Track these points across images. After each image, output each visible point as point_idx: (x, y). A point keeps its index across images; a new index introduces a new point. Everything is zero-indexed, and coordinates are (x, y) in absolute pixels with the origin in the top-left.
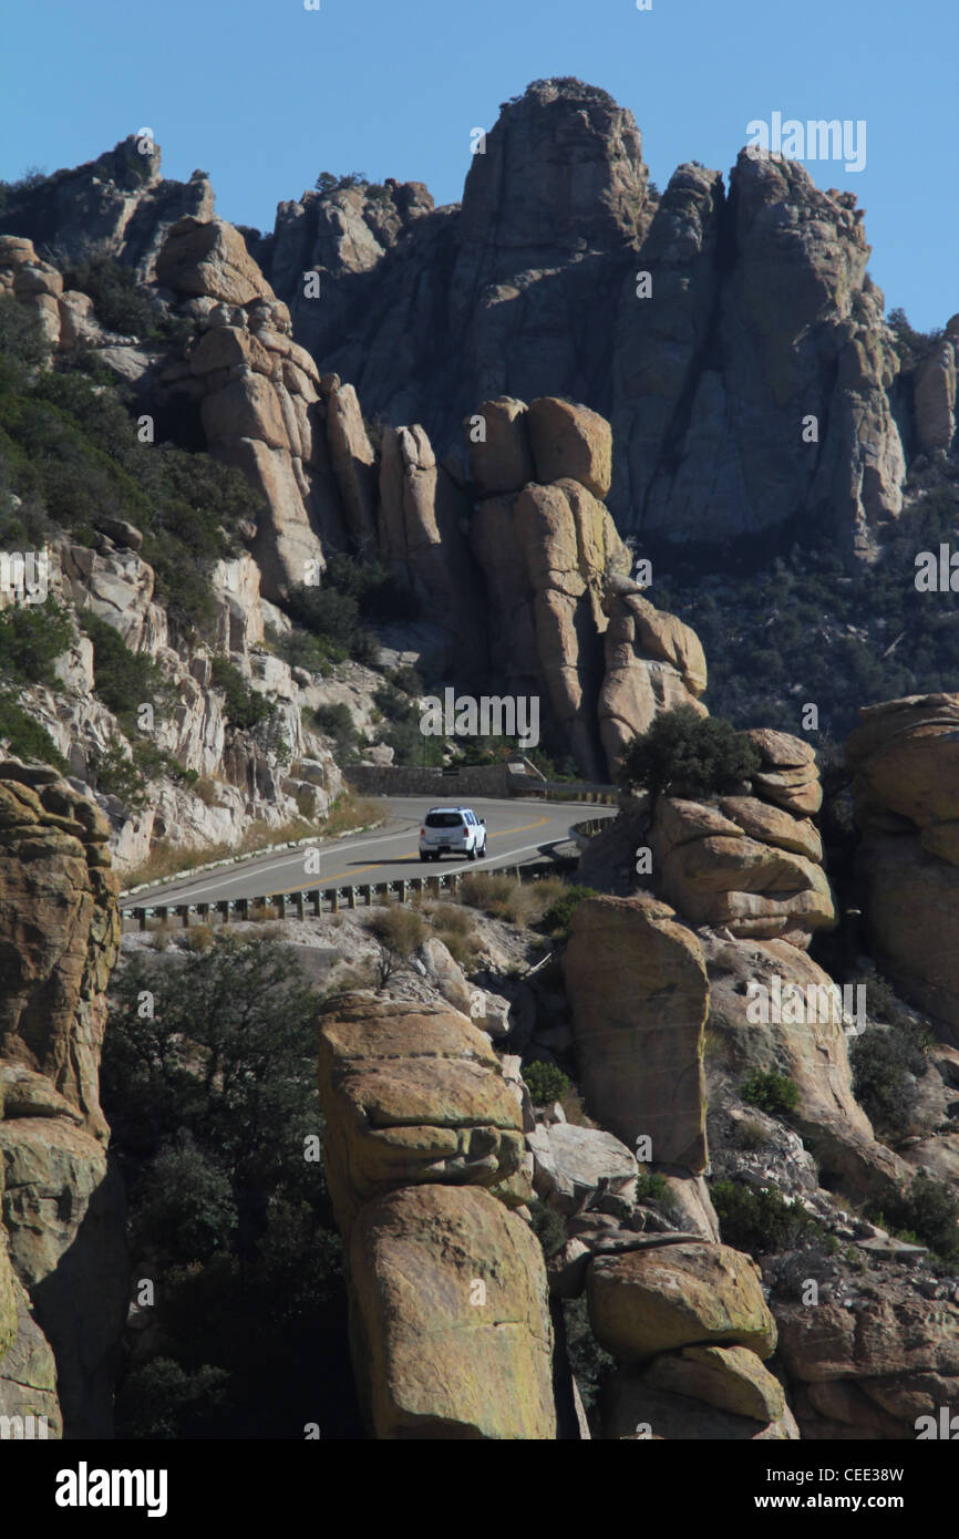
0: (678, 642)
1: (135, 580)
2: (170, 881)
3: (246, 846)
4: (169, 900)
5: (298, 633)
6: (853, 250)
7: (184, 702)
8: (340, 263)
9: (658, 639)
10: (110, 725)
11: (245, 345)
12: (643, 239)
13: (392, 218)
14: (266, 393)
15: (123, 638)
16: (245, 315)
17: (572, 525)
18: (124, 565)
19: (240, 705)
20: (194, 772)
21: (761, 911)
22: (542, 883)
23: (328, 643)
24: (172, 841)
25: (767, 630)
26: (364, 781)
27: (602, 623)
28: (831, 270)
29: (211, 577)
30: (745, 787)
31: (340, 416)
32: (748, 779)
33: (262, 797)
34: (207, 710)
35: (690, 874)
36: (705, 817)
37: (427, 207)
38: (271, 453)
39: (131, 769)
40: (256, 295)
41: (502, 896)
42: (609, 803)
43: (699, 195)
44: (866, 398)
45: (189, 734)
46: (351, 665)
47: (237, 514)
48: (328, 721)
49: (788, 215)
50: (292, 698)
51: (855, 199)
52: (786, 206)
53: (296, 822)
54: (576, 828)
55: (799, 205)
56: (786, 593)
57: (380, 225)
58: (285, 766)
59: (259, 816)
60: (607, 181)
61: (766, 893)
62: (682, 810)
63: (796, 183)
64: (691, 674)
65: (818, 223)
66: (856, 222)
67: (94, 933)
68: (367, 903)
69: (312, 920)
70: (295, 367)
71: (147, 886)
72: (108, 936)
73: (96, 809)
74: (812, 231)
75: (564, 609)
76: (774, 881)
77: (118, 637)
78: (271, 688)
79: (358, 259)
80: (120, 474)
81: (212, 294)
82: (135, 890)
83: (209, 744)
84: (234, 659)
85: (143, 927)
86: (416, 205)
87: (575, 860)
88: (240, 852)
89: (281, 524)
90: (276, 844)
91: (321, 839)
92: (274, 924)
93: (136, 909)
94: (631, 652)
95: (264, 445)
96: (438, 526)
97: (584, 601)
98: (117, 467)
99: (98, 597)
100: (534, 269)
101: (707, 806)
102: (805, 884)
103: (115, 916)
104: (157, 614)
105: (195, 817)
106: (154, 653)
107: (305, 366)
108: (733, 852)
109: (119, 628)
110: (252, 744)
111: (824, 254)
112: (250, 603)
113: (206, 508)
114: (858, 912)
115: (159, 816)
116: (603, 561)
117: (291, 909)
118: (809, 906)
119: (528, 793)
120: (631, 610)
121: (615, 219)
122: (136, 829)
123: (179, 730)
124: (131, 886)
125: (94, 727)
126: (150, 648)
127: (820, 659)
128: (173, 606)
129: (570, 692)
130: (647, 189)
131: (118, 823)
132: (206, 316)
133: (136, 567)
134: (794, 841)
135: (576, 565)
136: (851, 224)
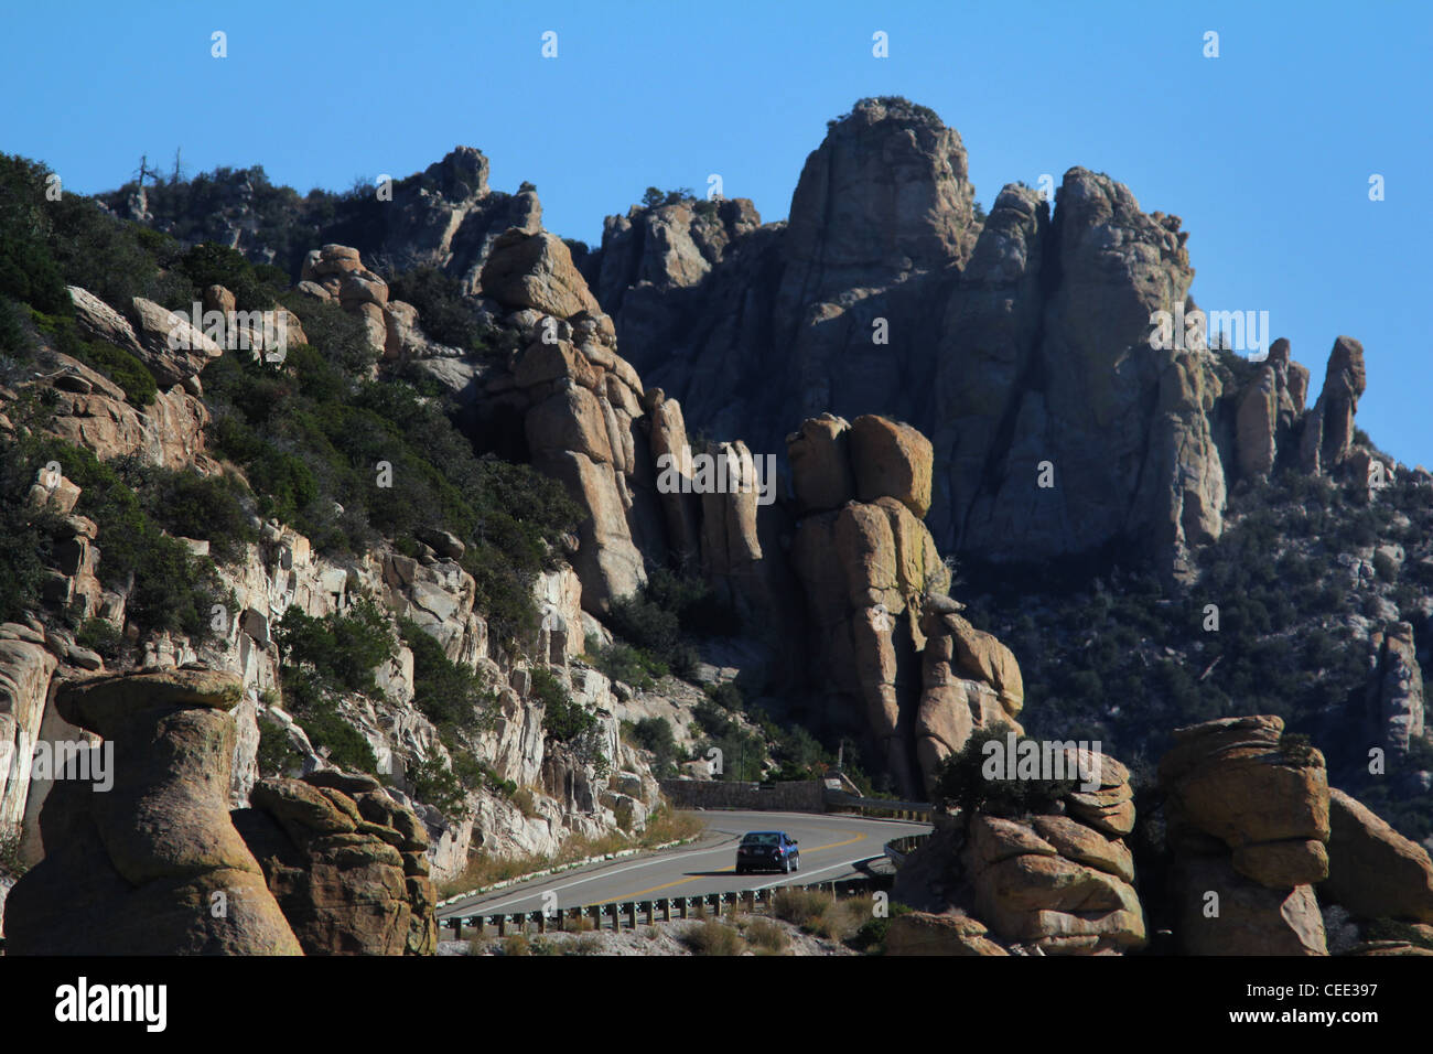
0: (995, 662)
1: (457, 590)
2: (486, 891)
3: (561, 858)
4: (486, 910)
5: (619, 647)
6: (1176, 273)
7: (503, 713)
8: (666, 277)
9: (976, 659)
10: (429, 735)
11: (569, 358)
12: (968, 258)
13: (719, 233)
14: (590, 407)
15: (444, 648)
16: (570, 328)
17: (892, 544)
18: (446, 575)
19: (561, 717)
20: (512, 784)
21: (1073, 930)
22: (857, 899)
23: (648, 658)
24: (489, 852)
25: (1086, 651)
26: (683, 794)
27: (920, 641)
28: (1154, 293)
29: (532, 589)
30: (1058, 807)
31: (664, 430)
32: (1061, 799)
33: (579, 810)
34: (527, 722)
35: (1002, 892)
36: (1018, 836)
37: (754, 224)
38: (595, 467)
39: (450, 779)
40: (581, 308)
41: (817, 911)
42: (924, 821)
43: (1024, 216)
44: (1187, 421)
45: (509, 745)
46: (672, 680)
47: (558, 526)
48: (648, 735)
49: (1111, 238)
50: (611, 711)
51: (1179, 222)
52: (1110, 229)
53: (614, 834)
54: (892, 845)
55: (1124, 228)
56: (1105, 615)
57: (707, 240)
58: (604, 778)
59: (576, 828)
60: (933, 201)
61: (1078, 913)
62: (996, 828)
63: (1121, 205)
64: (1008, 694)
65: (1142, 245)
66: (1180, 245)
67: (411, 942)
68: (683, 915)
69: (628, 932)
70: (620, 381)
71: (464, 895)
72: (425, 945)
73: (414, 818)
74: (1136, 254)
75: (881, 623)
76: (1086, 900)
77: (439, 648)
78: (591, 701)
79: (685, 274)
80: (442, 483)
81: (538, 307)
82: (452, 900)
83: (527, 756)
84: (555, 672)
85: (458, 936)
86: (743, 222)
87: (891, 877)
88: (556, 863)
89: (603, 538)
90: (593, 855)
91: (637, 851)
92: (590, 935)
93: (452, 919)
94: (948, 670)
95: (587, 458)
96: (760, 542)
97: (902, 621)
98: (439, 476)
99: (419, 608)
100: (859, 287)
101: (1021, 824)
102: (1116, 903)
103: (432, 925)
104: (477, 624)
105: (513, 829)
106: (474, 663)
107: (629, 380)
108: (1046, 871)
109: (440, 638)
110: (570, 756)
111: (1148, 276)
112: (571, 615)
113: (528, 520)
114: (1170, 932)
115: (477, 826)
116: (921, 579)
117: (606, 920)
118: (1120, 926)
119: (845, 809)
120: (950, 629)
121: (939, 239)
122: (454, 839)
123: (499, 741)
124: (448, 897)
125: (414, 738)
126: (470, 659)
127: (1137, 681)
128: (493, 618)
129: (887, 708)
130: (973, 209)
131: (436, 833)
132: (530, 328)
133: (457, 577)
134: (1106, 860)
135: (896, 583)
136: (1175, 246)
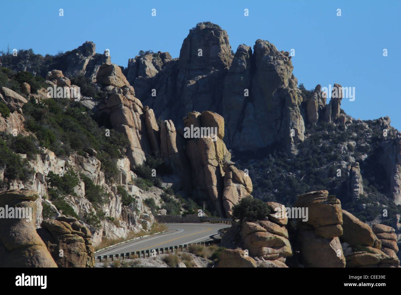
0: (244, 178)
1: (95, 165)
2: (107, 248)
3: (128, 238)
4: (108, 254)
5: (139, 178)
6: (288, 68)
7: (110, 198)
8: (147, 75)
9: (239, 178)
10: (90, 205)
11: (122, 99)
12: (230, 66)
13: (160, 62)
14: (128, 112)
15: (92, 181)
16: (122, 90)
17: (214, 147)
18: (92, 161)
19: (126, 199)
20: (113, 218)
21: (272, 252)
22: (211, 246)
23: (147, 181)
24: (108, 237)
25: (268, 174)
26: (160, 219)
27: (223, 174)
28: (282, 73)
29: (116, 163)
30: (266, 218)
31: (149, 118)
32: (267, 216)
33: (132, 224)
34: (116, 201)
35: (252, 243)
36: (255, 227)
37: (170, 59)
38: (130, 129)
39: (96, 218)
40: (124, 85)
41: (200, 250)
42: (228, 224)
43: (245, 53)
44: (293, 109)
45: (112, 207)
46: (154, 187)
47: (123, 146)
48: (149, 203)
49: (270, 59)
50: (140, 197)
51: (289, 53)
52: (269, 56)
53: (142, 231)
54: (220, 231)
55: (273, 56)
56: (272, 164)
57: (157, 64)
58: (138, 215)
59: (131, 230)
60: (220, 50)
61: (273, 247)
62: (249, 225)
63: (272, 49)
64: (248, 187)
65: (279, 60)
66: (289, 60)
67: (88, 263)
68: (163, 253)
69: (147, 258)
70: (136, 105)
71: (101, 250)
72: (91, 264)
73: (87, 229)
74: (277, 63)
75: (212, 170)
76: (275, 244)
77: (91, 181)
78: (134, 194)
79: (151, 74)
80: (90, 135)
81: (112, 85)
82: (98, 251)
83: (117, 210)
84: (124, 186)
85: (100, 261)
86: (167, 59)
87: (220, 240)
88: (126, 240)
89: (133, 148)
90: (137, 237)
91: (149, 235)
92: (137, 259)
93: (98, 256)
94: (231, 181)
95: (128, 127)
96: (177, 148)
97: (218, 168)
98: (89, 133)
99: (85, 170)
100: (200, 75)
101: (256, 223)
102: (284, 244)
103: (93, 258)
104: (102, 174)
105: (114, 231)
106: (101, 185)
107: (139, 104)
108: (264, 236)
109: (91, 178)
110: (129, 210)
111: (280, 69)
112: (127, 170)
113: (114, 144)
114: (299, 252)
115: (104, 230)
116: (223, 157)
117: (142, 255)
118: (285, 251)
119: (206, 221)
120: (231, 170)
121: (222, 61)
122: (98, 234)
123: (109, 206)
124: (96, 250)
125: (85, 206)
126: (100, 184)
127: (282, 182)
128: (106, 172)
129: (215, 193)
130: (231, 52)
131: (93, 233)
132: (110, 91)
133: (95, 161)
134: (280, 233)
135: (215, 158)
136: (288, 60)
